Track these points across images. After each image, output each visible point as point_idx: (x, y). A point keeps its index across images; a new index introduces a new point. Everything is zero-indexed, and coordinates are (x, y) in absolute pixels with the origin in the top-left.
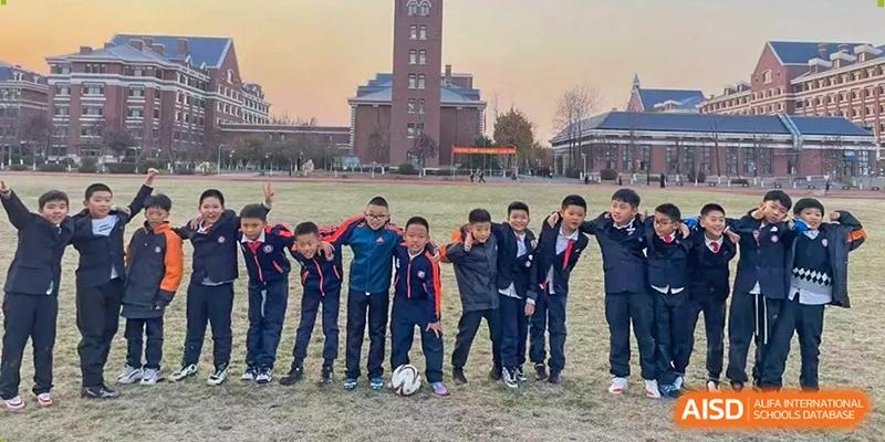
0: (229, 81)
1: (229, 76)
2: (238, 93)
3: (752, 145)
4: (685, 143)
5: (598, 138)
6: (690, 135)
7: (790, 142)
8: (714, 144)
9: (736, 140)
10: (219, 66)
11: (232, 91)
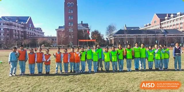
0: (30, 27)
1: (30, 25)
2: (33, 30)
3: (155, 37)
4: (138, 37)
5: (117, 36)
6: (139, 35)
7: (164, 36)
8: (146, 37)
9: (150, 36)
10: (27, 23)
11: (31, 29)
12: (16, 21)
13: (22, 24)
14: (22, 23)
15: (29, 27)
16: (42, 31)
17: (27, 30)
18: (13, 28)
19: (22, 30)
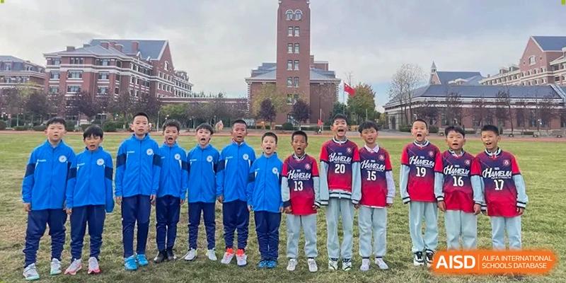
0: (166, 69)
1: (166, 65)
2: (171, 77)
3: (534, 107)
8: (507, 106)
9: (522, 104)
10: (159, 59)
11: (168, 75)
12: (138, 55)
13: (149, 63)
14: (148, 60)
15: (162, 70)
16: (187, 80)
17: (159, 79)
18: (130, 74)
19: (141, 77)
